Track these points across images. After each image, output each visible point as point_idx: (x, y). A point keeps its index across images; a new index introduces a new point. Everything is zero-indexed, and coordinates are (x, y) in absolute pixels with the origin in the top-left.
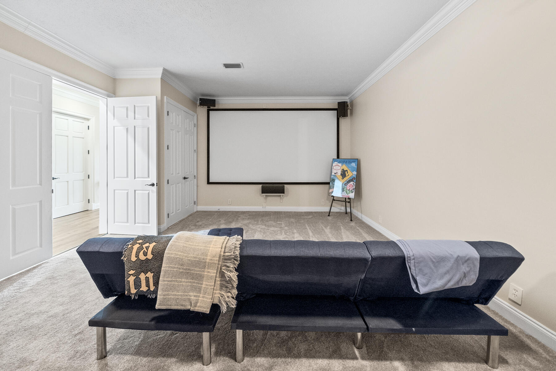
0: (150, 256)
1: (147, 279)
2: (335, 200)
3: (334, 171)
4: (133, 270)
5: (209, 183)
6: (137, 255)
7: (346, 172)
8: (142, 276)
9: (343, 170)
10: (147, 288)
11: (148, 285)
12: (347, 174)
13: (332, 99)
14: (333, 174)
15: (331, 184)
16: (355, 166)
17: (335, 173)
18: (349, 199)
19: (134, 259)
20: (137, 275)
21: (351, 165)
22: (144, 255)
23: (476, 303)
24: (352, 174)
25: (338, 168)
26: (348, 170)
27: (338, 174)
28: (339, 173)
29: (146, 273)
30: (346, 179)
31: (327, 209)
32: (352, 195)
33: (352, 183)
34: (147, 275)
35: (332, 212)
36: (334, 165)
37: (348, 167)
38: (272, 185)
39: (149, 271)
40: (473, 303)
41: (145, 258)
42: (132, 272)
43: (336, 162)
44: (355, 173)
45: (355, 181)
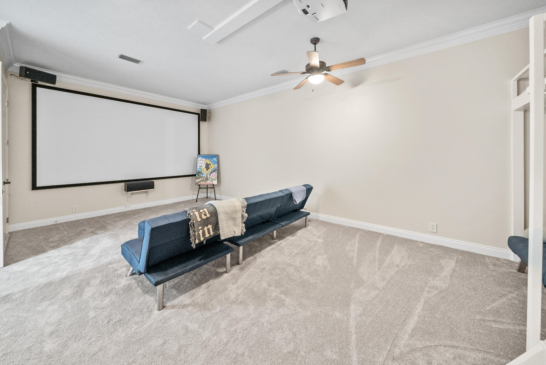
0: (208, 215)
1: (208, 230)
2: (201, 188)
3: (199, 165)
4: (200, 226)
5: (34, 187)
6: (201, 217)
7: (209, 165)
8: (206, 229)
9: (207, 163)
10: (209, 235)
11: (209, 233)
12: (210, 167)
13: (195, 105)
14: (198, 167)
15: (197, 175)
16: (216, 160)
17: (200, 167)
18: (213, 185)
19: (199, 220)
20: (203, 229)
21: (212, 159)
22: (205, 216)
23: (300, 210)
24: (213, 166)
25: (202, 163)
26: (211, 164)
27: (202, 167)
28: (204, 166)
29: (207, 226)
30: (210, 170)
31: (195, 197)
32: (215, 182)
33: (214, 173)
34: (208, 227)
35: (199, 199)
36: (198, 159)
37: (211, 161)
38: (136, 182)
39: (209, 224)
40: (299, 210)
41: (206, 217)
42: (200, 228)
43: (200, 158)
44: (216, 165)
45: (217, 171)
